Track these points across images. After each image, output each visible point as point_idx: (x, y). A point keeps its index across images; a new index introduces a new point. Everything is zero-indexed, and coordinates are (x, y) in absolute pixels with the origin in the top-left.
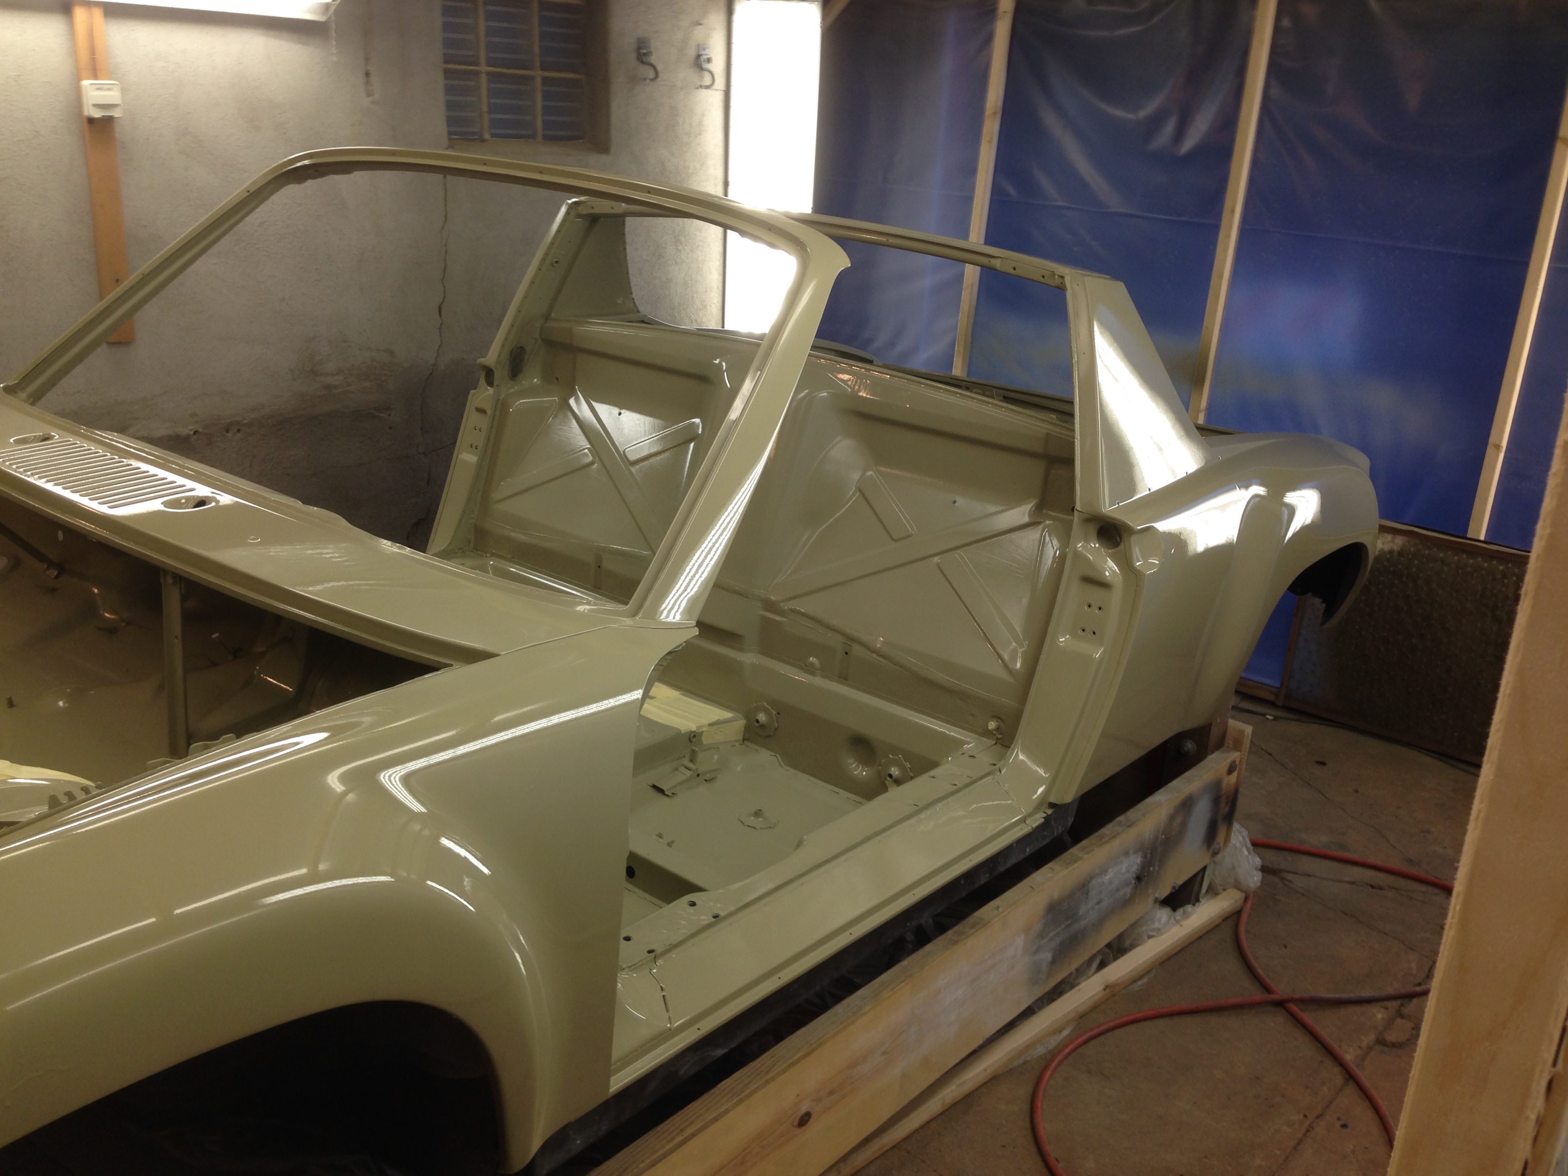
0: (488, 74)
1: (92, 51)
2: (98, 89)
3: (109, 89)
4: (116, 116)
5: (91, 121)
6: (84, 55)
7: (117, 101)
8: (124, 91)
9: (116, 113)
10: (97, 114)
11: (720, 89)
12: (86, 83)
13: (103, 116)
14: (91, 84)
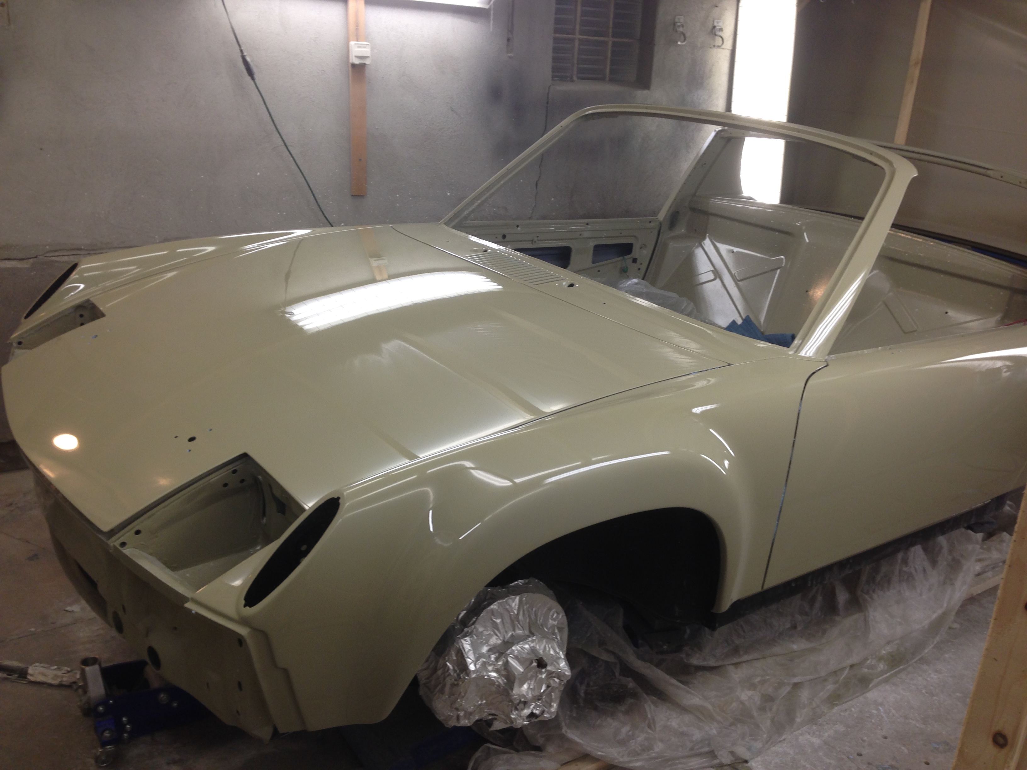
0: (580, 40)
1: (357, 26)
2: (358, 47)
3: (365, 47)
4: (367, 63)
5: (353, 65)
6: (352, 27)
7: (369, 55)
8: (372, 49)
9: (367, 62)
10: (357, 62)
11: (729, 48)
12: (352, 43)
13: (360, 63)
14: (356, 44)
